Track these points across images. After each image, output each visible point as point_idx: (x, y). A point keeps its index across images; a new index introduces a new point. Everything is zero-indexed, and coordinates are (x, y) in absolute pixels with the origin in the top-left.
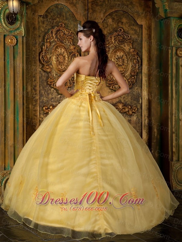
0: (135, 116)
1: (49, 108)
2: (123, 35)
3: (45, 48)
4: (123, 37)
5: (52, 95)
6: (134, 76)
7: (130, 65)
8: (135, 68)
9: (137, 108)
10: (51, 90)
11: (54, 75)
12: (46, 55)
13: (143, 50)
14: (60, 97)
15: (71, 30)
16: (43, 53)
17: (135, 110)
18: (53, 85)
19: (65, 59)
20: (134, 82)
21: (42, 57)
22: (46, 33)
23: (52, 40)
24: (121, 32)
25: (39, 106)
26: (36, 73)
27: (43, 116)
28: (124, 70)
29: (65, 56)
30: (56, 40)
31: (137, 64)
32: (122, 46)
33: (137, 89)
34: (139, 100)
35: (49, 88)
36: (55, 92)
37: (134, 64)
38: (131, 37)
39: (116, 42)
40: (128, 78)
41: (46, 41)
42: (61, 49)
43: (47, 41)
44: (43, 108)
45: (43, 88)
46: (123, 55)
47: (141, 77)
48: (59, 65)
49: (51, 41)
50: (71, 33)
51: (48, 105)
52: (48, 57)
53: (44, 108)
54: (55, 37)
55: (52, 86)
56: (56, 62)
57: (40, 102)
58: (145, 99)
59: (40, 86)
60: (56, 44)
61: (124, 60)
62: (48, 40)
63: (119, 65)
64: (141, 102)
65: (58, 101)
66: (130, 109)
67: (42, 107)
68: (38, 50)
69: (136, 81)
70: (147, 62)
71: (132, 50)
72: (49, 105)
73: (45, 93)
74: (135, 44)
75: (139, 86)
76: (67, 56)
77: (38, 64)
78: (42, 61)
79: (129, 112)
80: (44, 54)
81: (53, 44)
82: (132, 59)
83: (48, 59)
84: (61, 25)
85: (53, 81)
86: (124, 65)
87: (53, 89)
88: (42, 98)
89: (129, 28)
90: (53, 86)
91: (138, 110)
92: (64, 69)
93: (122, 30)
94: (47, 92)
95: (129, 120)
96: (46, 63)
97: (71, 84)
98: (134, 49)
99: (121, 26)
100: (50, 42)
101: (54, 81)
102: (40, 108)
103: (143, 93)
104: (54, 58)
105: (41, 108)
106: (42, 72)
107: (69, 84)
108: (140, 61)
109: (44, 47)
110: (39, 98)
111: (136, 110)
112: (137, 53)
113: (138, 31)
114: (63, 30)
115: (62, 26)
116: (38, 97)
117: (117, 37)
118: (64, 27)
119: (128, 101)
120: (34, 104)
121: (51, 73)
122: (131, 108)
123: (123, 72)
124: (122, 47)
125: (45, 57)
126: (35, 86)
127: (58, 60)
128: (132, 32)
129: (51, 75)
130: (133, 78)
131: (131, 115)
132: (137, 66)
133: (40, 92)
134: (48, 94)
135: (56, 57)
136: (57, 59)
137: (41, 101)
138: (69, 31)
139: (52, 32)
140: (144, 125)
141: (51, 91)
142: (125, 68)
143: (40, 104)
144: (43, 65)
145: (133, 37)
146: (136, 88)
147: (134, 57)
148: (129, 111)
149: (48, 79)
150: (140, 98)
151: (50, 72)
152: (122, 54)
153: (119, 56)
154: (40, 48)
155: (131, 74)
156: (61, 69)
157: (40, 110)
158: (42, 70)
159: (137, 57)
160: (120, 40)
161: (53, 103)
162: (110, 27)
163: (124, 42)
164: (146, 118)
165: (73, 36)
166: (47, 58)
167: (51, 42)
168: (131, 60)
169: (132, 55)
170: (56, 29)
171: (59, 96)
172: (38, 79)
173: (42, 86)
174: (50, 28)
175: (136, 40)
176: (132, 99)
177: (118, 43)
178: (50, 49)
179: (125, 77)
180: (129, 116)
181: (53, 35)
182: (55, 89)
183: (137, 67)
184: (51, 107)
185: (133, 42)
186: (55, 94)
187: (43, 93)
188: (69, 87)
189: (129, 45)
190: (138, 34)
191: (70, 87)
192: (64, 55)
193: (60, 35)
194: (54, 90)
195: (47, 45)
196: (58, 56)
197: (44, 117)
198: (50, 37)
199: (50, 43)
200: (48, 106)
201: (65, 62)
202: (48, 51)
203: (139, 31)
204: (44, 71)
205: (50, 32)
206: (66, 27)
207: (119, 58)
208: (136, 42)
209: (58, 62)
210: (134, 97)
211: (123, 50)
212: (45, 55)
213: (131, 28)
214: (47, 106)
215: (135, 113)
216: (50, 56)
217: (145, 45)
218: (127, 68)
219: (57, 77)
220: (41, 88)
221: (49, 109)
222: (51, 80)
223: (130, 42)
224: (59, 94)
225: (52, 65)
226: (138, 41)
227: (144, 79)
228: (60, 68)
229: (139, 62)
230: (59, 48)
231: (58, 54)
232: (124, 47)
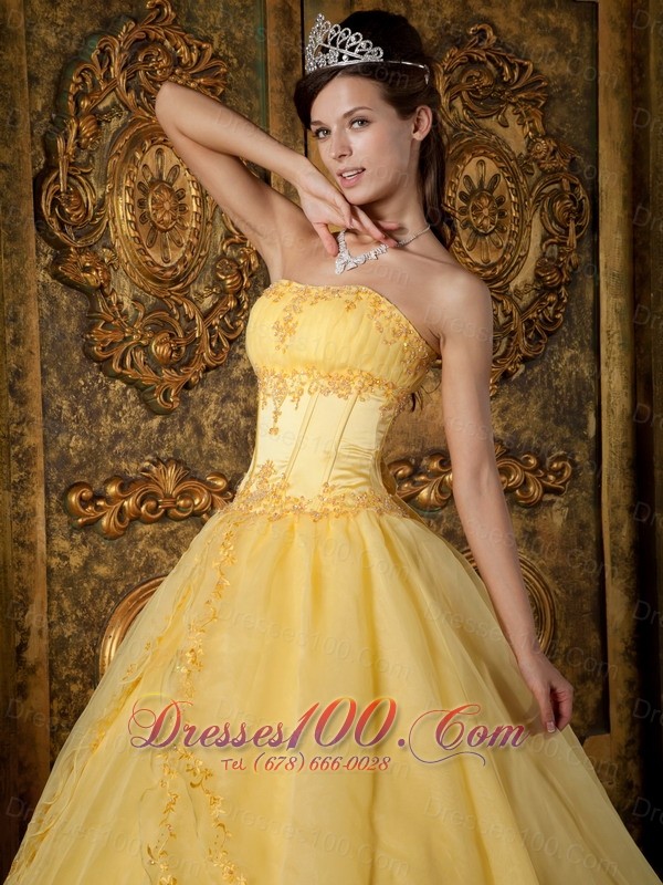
0: (556, 506)
1: (100, 497)
2: (493, 62)
3: (70, 150)
4: (495, 73)
5: (117, 419)
6: (554, 290)
7: (536, 232)
8: (559, 244)
9: (574, 464)
10: (108, 389)
11: (127, 305)
12: (75, 188)
13: (602, 144)
14: (162, 429)
15: (208, 40)
16: (57, 180)
17: (558, 478)
18: (122, 364)
19: (183, 209)
20: (556, 320)
21: (55, 203)
22: (72, 60)
23: (108, 102)
24: (485, 44)
25: (42, 490)
26: (23, 301)
27: (66, 545)
28: (502, 259)
29: (183, 190)
30: (130, 98)
31: (572, 226)
32: (491, 123)
33: (573, 359)
34: (586, 417)
35: (97, 378)
36: (133, 399)
37: (557, 223)
38: (535, 72)
39: (458, 103)
40: (527, 299)
41: (71, 106)
42: (159, 152)
43: (77, 105)
44: (64, 496)
45: (65, 381)
46: (496, 177)
47: (590, 296)
48: (152, 243)
49: (101, 107)
50: (215, 56)
51: (97, 477)
52: (89, 198)
53: (73, 499)
54: (122, 82)
55: (115, 367)
56: (136, 230)
57: (47, 464)
58: (618, 411)
59: (44, 372)
60: (132, 124)
61: (500, 201)
62: (85, 103)
63: (476, 232)
64: (591, 431)
65: (148, 452)
66: (534, 471)
67: (58, 493)
68: (27, 159)
69: (567, 316)
70: (625, 207)
71: (542, 145)
72: (103, 477)
73: (74, 411)
74: (560, 112)
75: (582, 344)
76: (194, 192)
77: (32, 245)
78: (55, 226)
79: (528, 491)
80: (62, 186)
81: (115, 124)
82: (547, 195)
83: (87, 214)
84: (154, 14)
85: (119, 337)
86: (503, 231)
87: (119, 384)
88: (62, 438)
89: (523, 19)
90: (119, 370)
91: (574, 475)
92: (180, 268)
93: (490, 33)
94: (87, 405)
95: (525, 532)
96: (78, 237)
97: (217, 350)
98: (553, 137)
99: (484, 12)
100: (94, 112)
101: (125, 339)
102: (48, 500)
103: (604, 379)
104: (121, 206)
105: (55, 497)
106: (58, 290)
107: (207, 352)
108: (587, 203)
109: (60, 144)
110: (45, 443)
111: (567, 474)
112: (573, 159)
113: (574, 39)
114: (167, 43)
115: (159, 15)
116: (33, 439)
117: (463, 73)
118: (175, 22)
119: (527, 428)
120: (15, 478)
121: (105, 296)
122: (541, 464)
123: (499, 268)
124: (490, 132)
125: (68, 202)
126: (19, 374)
127: (143, 218)
128: (538, 44)
129: (110, 304)
130: (552, 298)
131: (539, 503)
132: (572, 231)
133: (45, 406)
134: (94, 415)
135: (132, 197)
136: (138, 213)
137: (53, 455)
138: (199, 48)
139: (104, 54)
140: (612, 557)
141: (110, 394)
142: (509, 246)
143: (46, 473)
144: (61, 250)
145: (547, 70)
146: (567, 354)
147: (557, 186)
148: (526, 483)
149: (92, 326)
150: (591, 406)
151: (102, 287)
152: (491, 168)
153: (476, 183)
154: (39, 148)
155: (538, 278)
156: (165, 270)
157: (48, 512)
158: (56, 276)
159: (573, 186)
160: (477, 92)
161: (124, 465)
162: (420, 18)
163: (501, 102)
164: (623, 514)
165: (225, 74)
166: (82, 205)
167: (102, 114)
168: (537, 201)
169: (544, 173)
170: (127, 31)
171: (155, 422)
172: (36, 333)
173: (59, 369)
174: (90, 29)
175: (565, 87)
176: (544, 418)
177: (466, 107)
178: (96, 155)
179: (511, 300)
180: (525, 511)
181: (114, 70)
182: (131, 383)
183: (572, 239)
184: (112, 490)
185: (549, 99)
186: (133, 410)
187: (66, 413)
188: (208, 369)
189: (526, 120)
190: (575, 54)
191: (217, 367)
192: (176, 186)
193: (153, 72)
194: (125, 390)
195: (78, 131)
196: (145, 193)
197: (73, 546)
198: (95, 84)
199: (98, 118)
200: (97, 485)
201: (184, 228)
202: (86, 165)
203: (581, 35)
204: (70, 285)
205: (94, 56)
206: (182, 21)
207: (473, 192)
208: (563, 100)
209: (144, 229)
210: (557, 407)
211: (498, 151)
212: (68, 192)
213: (538, 24)
214: (89, 486)
215: (557, 492)
216: (100, 193)
217: (610, 113)
218: (518, 244)
219: (141, 314)
220: (54, 379)
221: (101, 503)
222: (110, 336)
223: (535, 102)
224: (153, 411)
225: (112, 248)
226: (572, 95)
227: (611, 305)
228: (159, 260)
229: (580, 210)
230: (148, 144)
231: (142, 179)
232: (500, 130)
